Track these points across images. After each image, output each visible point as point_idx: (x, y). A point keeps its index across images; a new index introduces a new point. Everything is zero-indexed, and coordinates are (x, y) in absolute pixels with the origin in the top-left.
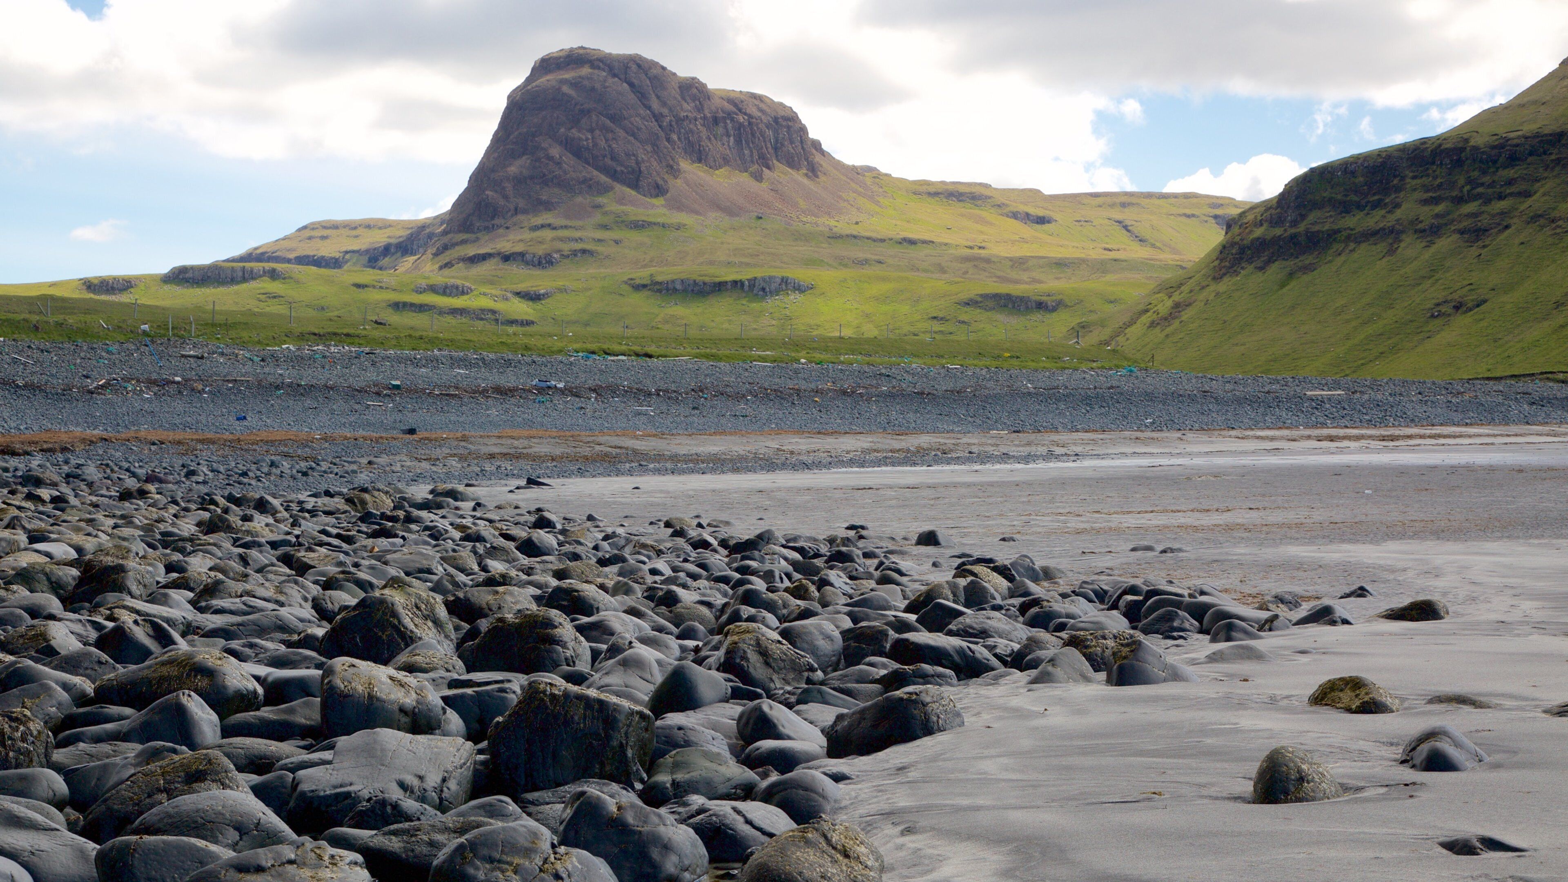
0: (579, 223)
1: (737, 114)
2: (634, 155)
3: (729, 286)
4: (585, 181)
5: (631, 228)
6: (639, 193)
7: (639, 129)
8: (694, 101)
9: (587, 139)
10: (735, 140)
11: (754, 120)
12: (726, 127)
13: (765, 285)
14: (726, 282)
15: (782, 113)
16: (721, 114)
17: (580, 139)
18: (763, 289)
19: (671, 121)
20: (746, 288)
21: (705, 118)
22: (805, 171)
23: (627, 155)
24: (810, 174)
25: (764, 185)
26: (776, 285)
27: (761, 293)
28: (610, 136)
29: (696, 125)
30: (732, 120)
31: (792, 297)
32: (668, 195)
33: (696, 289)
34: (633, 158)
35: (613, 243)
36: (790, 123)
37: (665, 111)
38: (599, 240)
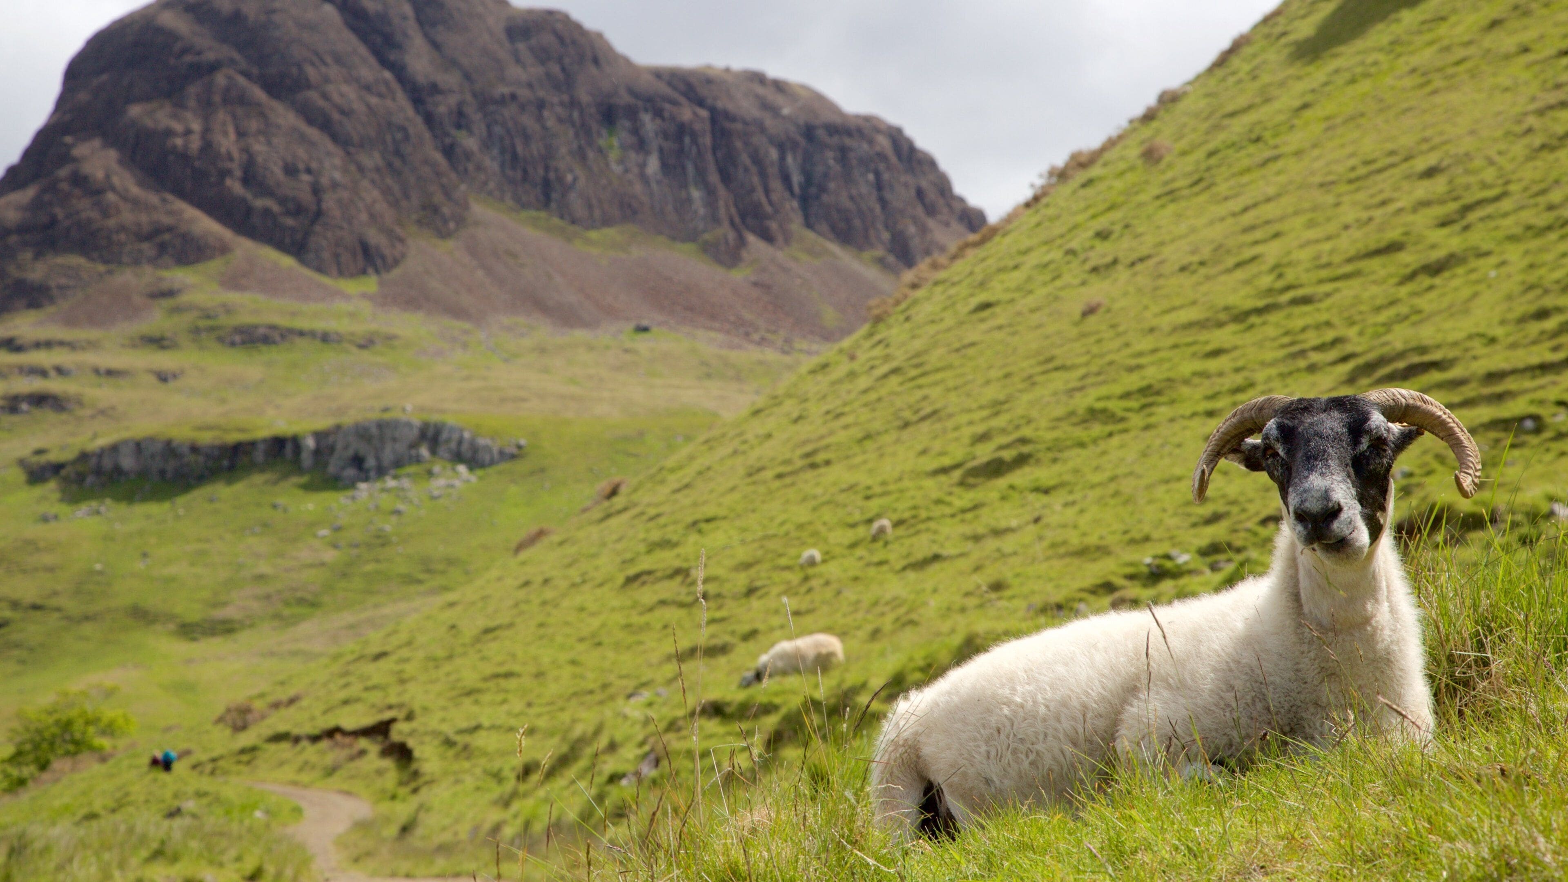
0: (93, 334)
1: (675, 103)
2: (309, 171)
3: (259, 456)
4: (154, 233)
5: (233, 344)
6: (303, 261)
7: (346, 113)
8: (543, 63)
9: (188, 132)
10: (665, 166)
11: (739, 126)
12: (636, 131)
13: (362, 448)
14: (253, 444)
15: (827, 117)
16: (625, 99)
17: (169, 133)
18: (358, 461)
19: (460, 104)
20: (306, 459)
21: (574, 103)
22: (879, 252)
23: (291, 170)
24: (891, 259)
25: (739, 275)
26: (401, 447)
27: (351, 472)
28: (253, 125)
29: (540, 118)
30: (658, 113)
31: (441, 482)
32: (396, 272)
33: (171, 465)
34: (306, 178)
35: (153, 380)
36: (847, 141)
37: (450, 80)
38: (110, 373)
